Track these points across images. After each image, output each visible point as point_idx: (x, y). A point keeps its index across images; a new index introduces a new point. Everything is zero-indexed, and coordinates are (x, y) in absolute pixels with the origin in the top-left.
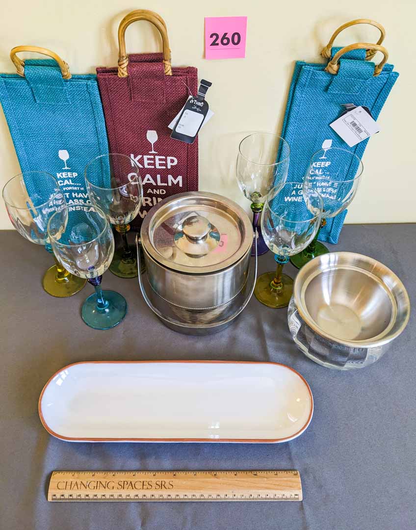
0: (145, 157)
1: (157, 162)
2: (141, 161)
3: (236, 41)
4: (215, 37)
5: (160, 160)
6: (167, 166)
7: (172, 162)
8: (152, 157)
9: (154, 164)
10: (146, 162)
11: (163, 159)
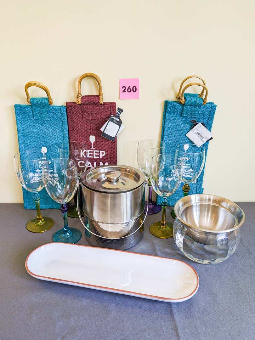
0: (88, 151)
2: (85, 153)
3: (134, 90)
4: (124, 88)
5: (96, 153)
6: (99, 157)
7: (102, 154)
8: (92, 151)
9: (93, 155)
11: (98, 152)
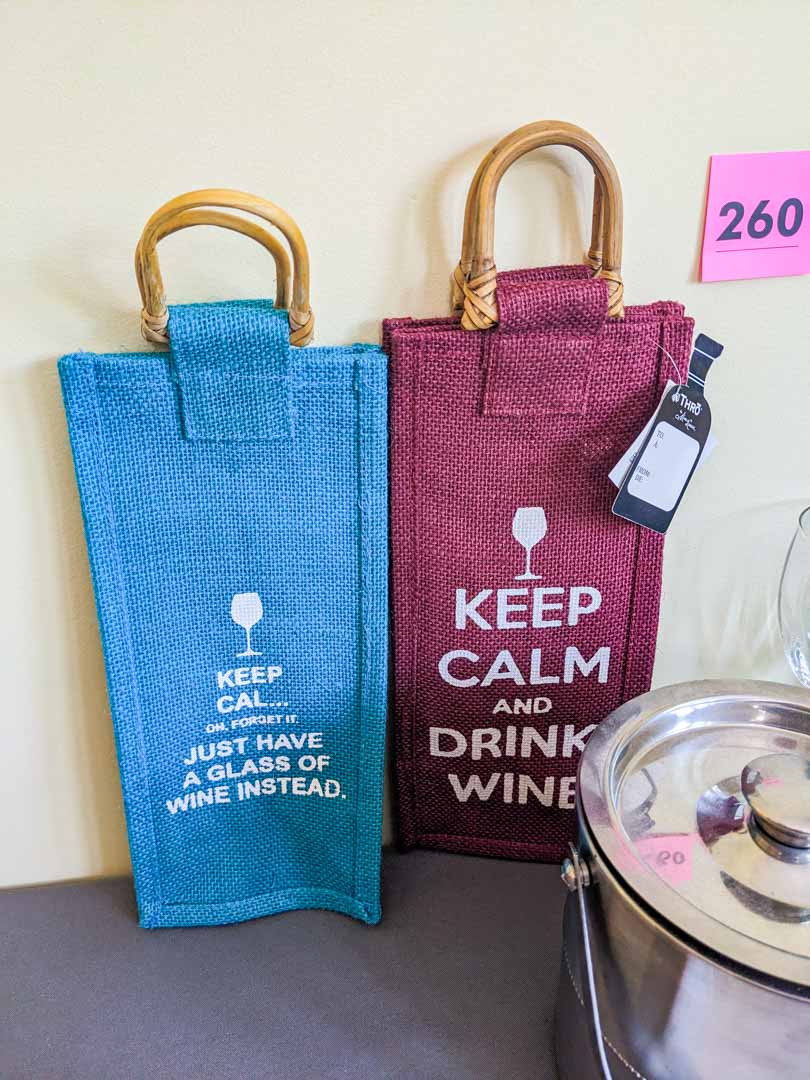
0: (503, 594)
1: (539, 607)
2: (488, 610)
3: (789, 225)
4: (732, 213)
5: (547, 599)
6: (565, 619)
7: (584, 601)
8: (524, 592)
9: (527, 616)
10: (503, 609)
11: (557, 596)
